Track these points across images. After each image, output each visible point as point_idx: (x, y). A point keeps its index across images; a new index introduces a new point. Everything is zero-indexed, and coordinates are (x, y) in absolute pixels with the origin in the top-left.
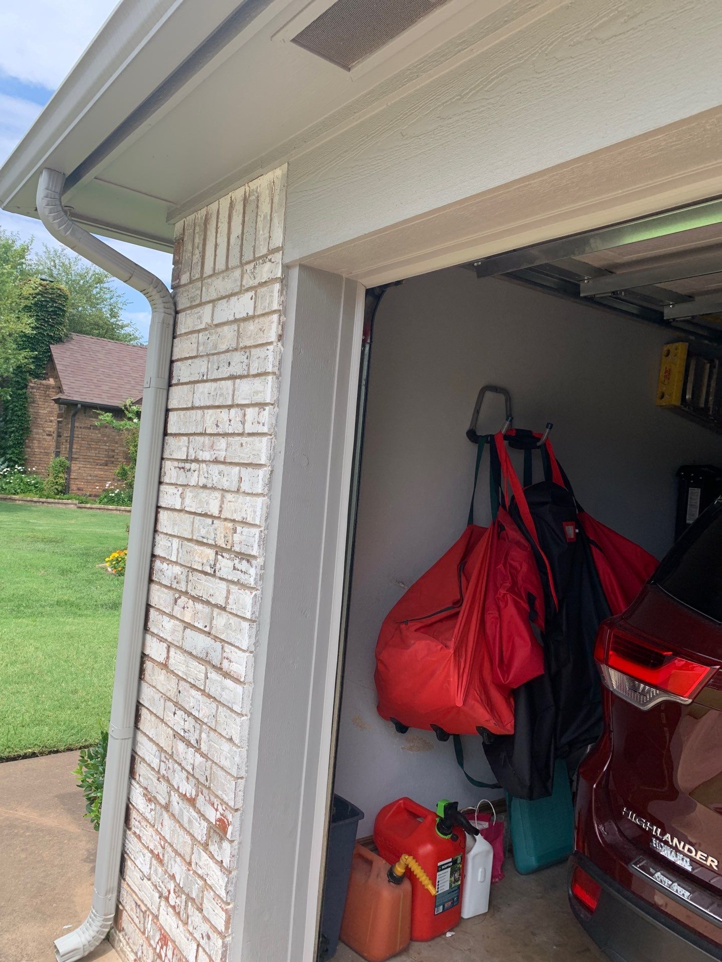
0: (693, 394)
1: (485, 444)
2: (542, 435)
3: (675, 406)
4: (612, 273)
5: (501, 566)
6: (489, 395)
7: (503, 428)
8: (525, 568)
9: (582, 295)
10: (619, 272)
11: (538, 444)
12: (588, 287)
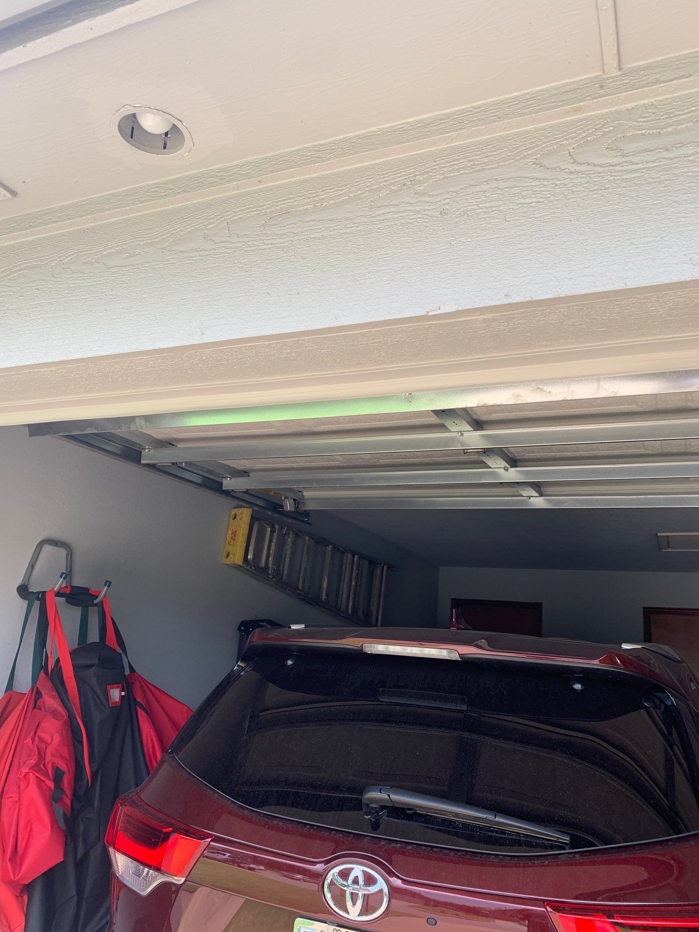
0: (254, 555)
1: (36, 601)
2: (100, 592)
3: (239, 565)
4: (173, 445)
5: (29, 740)
6: (47, 548)
7: (56, 584)
8: (57, 739)
9: (142, 462)
10: (180, 446)
11: (96, 602)
12: (149, 455)
